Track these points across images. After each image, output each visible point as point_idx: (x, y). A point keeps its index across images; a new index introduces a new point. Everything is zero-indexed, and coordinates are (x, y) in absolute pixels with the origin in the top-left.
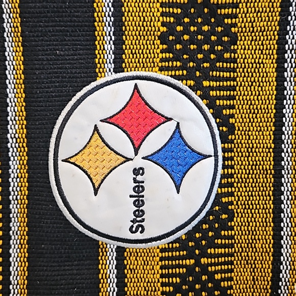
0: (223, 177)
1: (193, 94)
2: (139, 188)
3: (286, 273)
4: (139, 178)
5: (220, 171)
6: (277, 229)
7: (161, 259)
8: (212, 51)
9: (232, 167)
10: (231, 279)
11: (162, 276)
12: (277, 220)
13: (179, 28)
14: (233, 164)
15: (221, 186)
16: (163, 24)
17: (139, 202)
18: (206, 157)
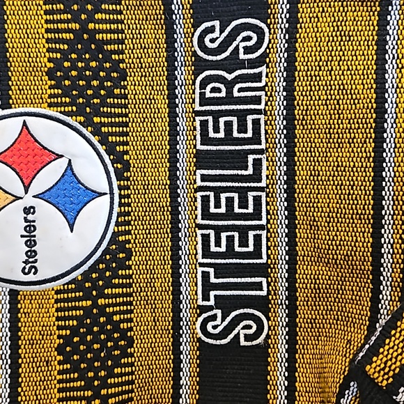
0: (119, 215)
1: (84, 130)
2: (30, 228)
3: (186, 312)
4: (30, 217)
5: (116, 209)
6: (176, 267)
7: (57, 301)
8: (101, 87)
9: (129, 205)
10: (131, 320)
11: (58, 319)
12: (176, 258)
13: (66, 64)
14: (130, 201)
15: (117, 224)
16: (50, 60)
17: (31, 243)
18: (101, 194)
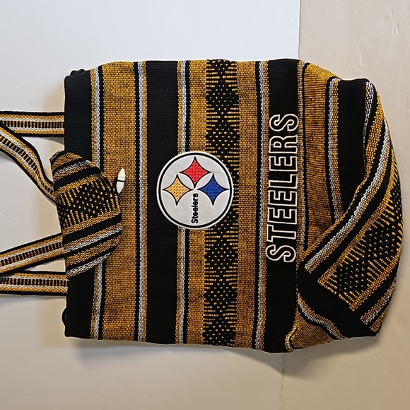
0: (234, 199)
1: (220, 161)
2: (196, 203)
3: (261, 244)
4: (196, 198)
5: (233, 196)
6: (258, 223)
7: (205, 235)
8: (228, 143)
9: (238, 194)
10: (237, 246)
11: (205, 243)
12: (258, 219)
13: (214, 133)
15: (233, 203)
16: (207, 131)
17: (196, 209)
18: (226, 189)
